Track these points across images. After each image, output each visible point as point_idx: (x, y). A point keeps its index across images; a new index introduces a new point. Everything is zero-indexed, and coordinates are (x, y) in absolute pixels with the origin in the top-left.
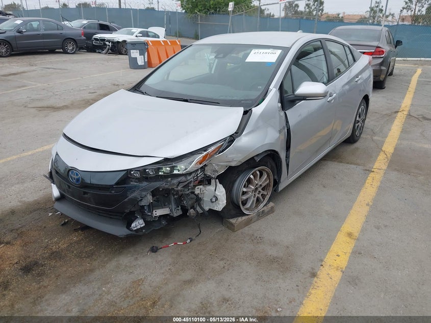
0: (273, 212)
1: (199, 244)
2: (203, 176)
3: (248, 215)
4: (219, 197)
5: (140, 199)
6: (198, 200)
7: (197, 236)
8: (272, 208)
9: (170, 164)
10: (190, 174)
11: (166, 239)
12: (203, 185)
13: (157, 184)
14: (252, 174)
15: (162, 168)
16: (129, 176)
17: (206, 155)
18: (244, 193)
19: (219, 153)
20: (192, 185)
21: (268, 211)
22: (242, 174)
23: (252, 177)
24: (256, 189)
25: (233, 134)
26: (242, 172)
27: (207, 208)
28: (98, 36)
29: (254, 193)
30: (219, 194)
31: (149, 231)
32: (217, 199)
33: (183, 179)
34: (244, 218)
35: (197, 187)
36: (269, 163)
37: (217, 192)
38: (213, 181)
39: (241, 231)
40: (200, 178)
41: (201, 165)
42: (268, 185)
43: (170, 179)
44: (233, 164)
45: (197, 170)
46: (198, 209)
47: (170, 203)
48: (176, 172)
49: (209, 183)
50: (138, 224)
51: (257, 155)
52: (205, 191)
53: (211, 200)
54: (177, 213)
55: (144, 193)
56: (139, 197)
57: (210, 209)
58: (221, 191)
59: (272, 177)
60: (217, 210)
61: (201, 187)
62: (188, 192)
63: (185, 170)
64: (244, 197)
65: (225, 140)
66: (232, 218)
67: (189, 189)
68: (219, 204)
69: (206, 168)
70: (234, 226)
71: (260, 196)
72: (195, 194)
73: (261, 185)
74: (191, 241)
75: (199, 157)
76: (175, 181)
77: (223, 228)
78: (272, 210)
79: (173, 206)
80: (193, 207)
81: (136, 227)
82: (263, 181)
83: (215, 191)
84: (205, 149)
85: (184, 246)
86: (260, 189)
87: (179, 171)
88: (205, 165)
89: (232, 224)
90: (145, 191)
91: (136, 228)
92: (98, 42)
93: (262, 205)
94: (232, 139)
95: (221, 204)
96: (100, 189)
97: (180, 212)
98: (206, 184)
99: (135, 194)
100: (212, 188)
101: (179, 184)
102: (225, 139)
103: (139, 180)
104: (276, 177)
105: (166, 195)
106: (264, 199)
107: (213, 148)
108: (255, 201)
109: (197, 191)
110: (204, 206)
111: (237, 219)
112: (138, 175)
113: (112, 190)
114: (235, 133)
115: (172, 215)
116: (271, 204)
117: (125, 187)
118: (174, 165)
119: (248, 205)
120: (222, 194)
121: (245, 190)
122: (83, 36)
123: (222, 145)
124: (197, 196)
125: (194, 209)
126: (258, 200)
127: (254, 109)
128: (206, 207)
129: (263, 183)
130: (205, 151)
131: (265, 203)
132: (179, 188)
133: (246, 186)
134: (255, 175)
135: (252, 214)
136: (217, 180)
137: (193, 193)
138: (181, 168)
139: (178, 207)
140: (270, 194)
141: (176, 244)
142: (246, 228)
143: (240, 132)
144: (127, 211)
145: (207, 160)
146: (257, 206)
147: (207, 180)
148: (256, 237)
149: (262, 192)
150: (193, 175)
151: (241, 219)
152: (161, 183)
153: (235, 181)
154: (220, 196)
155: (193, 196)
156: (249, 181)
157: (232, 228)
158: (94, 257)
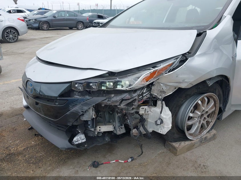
0: (215, 139)
1: (140, 165)
2: (148, 96)
3: (191, 140)
4: (164, 120)
5: (82, 113)
6: (142, 120)
7: (139, 156)
8: (214, 135)
9: (114, 79)
10: (135, 91)
11: (109, 154)
12: (149, 106)
13: (99, 99)
14: (200, 100)
15: (105, 83)
16: (73, 89)
17: (154, 73)
18: (190, 118)
19: (169, 72)
20: (136, 103)
21: (210, 138)
22: (190, 99)
23: (200, 102)
24: (202, 115)
25: (185, 54)
26: (190, 96)
27: (150, 130)
28: (96, 21)
29: (199, 119)
30: (164, 116)
31: (91, 147)
32: (162, 122)
33: (126, 96)
34: (187, 143)
35: (141, 107)
36: (217, 91)
37: (162, 115)
38: (159, 103)
39: (183, 155)
40: (145, 97)
41: (148, 83)
42: (214, 113)
43: (113, 95)
44: (183, 86)
45: (143, 88)
46: (141, 129)
47: (114, 121)
48: (119, 88)
49: (155, 105)
50: (80, 138)
51: (210, 79)
52: (150, 112)
53: (156, 122)
54: (121, 131)
55: (85, 108)
56: (80, 111)
57: (153, 131)
58: (167, 114)
59: (218, 106)
60: (161, 133)
61: (146, 107)
62: (133, 111)
63: (130, 85)
64: (190, 123)
65: (177, 59)
66: (175, 141)
67: (133, 109)
68: (164, 127)
69: (153, 88)
70: (177, 150)
71: (205, 122)
72: (139, 114)
73: (207, 112)
74: (132, 160)
75: (146, 73)
76: (119, 98)
77: (165, 150)
78: (214, 137)
79: (117, 124)
80: (136, 127)
81: (77, 141)
82: (209, 108)
83: (161, 113)
84: (154, 65)
85: (125, 165)
86: (205, 116)
87: (122, 87)
88: (152, 84)
89: (174, 148)
90: (86, 106)
91: (77, 143)
92: (96, 24)
93: (205, 132)
94: (184, 58)
95: (166, 128)
96: (48, 101)
97: (123, 131)
98: (151, 105)
99: (77, 108)
100: (157, 109)
101: (122, 101)
102: (176, 57)
103: (82, 93)
104: (221, 105)
105: (111, 112)
106: (208, 126)
107: (162, 66)
108: (200, 127)
109: (141, 111)
110: (148, 127)
111: (180, 144)
112: (81, 88)
113: (56, 102)
114: (188, 52)
115: (115, 132)
116: (214, 132)
117: (67, 100)
118: (118, 79)
119: (193, 131)
120: (168, 117)
121: (191, 115)
122: (87, 20)
123: (173, 63)
124: (141, 116)
125: (138, 129)
126: (202, 126)
127: (208, 32)
128: (150, 128)
129: (209, 110)
130: (154, 67)
131: (208, 130)
132: (122, 106)
133: (193, 111)
134: (203, 101)
135: (196, 140)
136: (164, 102)
137: (137, 113)
138: (125, 83)
139: (122, 125)
140: (214, 121)
141: (117, 161)
142: (188, 153)
143: (193, 53)
144: (70, 124)
145: (155, 78)
146: (200, 132)
147: (153, 101)
148: (200, 165)
149: (207, 119)
150: (138, 92)
151: (184, 144)
152: (104, 98)
153: (182, 105)
154: (166, 119)
155: (137, 116)
156: (196, 107)
157: (174, 151)
158: (40, 164)
